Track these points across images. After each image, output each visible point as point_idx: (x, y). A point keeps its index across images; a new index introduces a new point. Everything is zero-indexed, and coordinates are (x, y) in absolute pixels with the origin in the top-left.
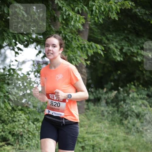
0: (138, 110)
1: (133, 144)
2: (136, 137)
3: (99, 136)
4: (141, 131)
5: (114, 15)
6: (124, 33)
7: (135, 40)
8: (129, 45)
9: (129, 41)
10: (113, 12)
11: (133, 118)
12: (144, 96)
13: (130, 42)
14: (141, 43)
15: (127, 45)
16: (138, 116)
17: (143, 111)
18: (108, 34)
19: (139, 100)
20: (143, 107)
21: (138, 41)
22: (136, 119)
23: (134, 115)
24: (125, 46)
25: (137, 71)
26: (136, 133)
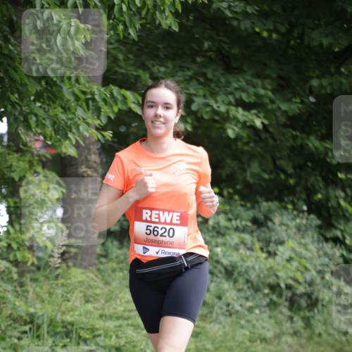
0: (230, 259)
1: (217, 346)
2: (224, 327)
3: (132, 325)
4: (237, 312)
5: (166, 18)
6: (194, 61)
7: (223, 80)
8: (208, 94)
9: (206, 83)
10: (164, 11)
11: (218, 280)
12: (244, 223)
13: (209, 86)
14: (236, 89)
15: (201, 92)
16: (229, 273)
17: (243, 260)
18: (153, 66)
19: (232, 232)
20: (242, 251)
21: (228, 83)
22: (224, 281)
23: (220, 272)
24: (195, 95)
25: (229, 161)
26: (226, 315)
